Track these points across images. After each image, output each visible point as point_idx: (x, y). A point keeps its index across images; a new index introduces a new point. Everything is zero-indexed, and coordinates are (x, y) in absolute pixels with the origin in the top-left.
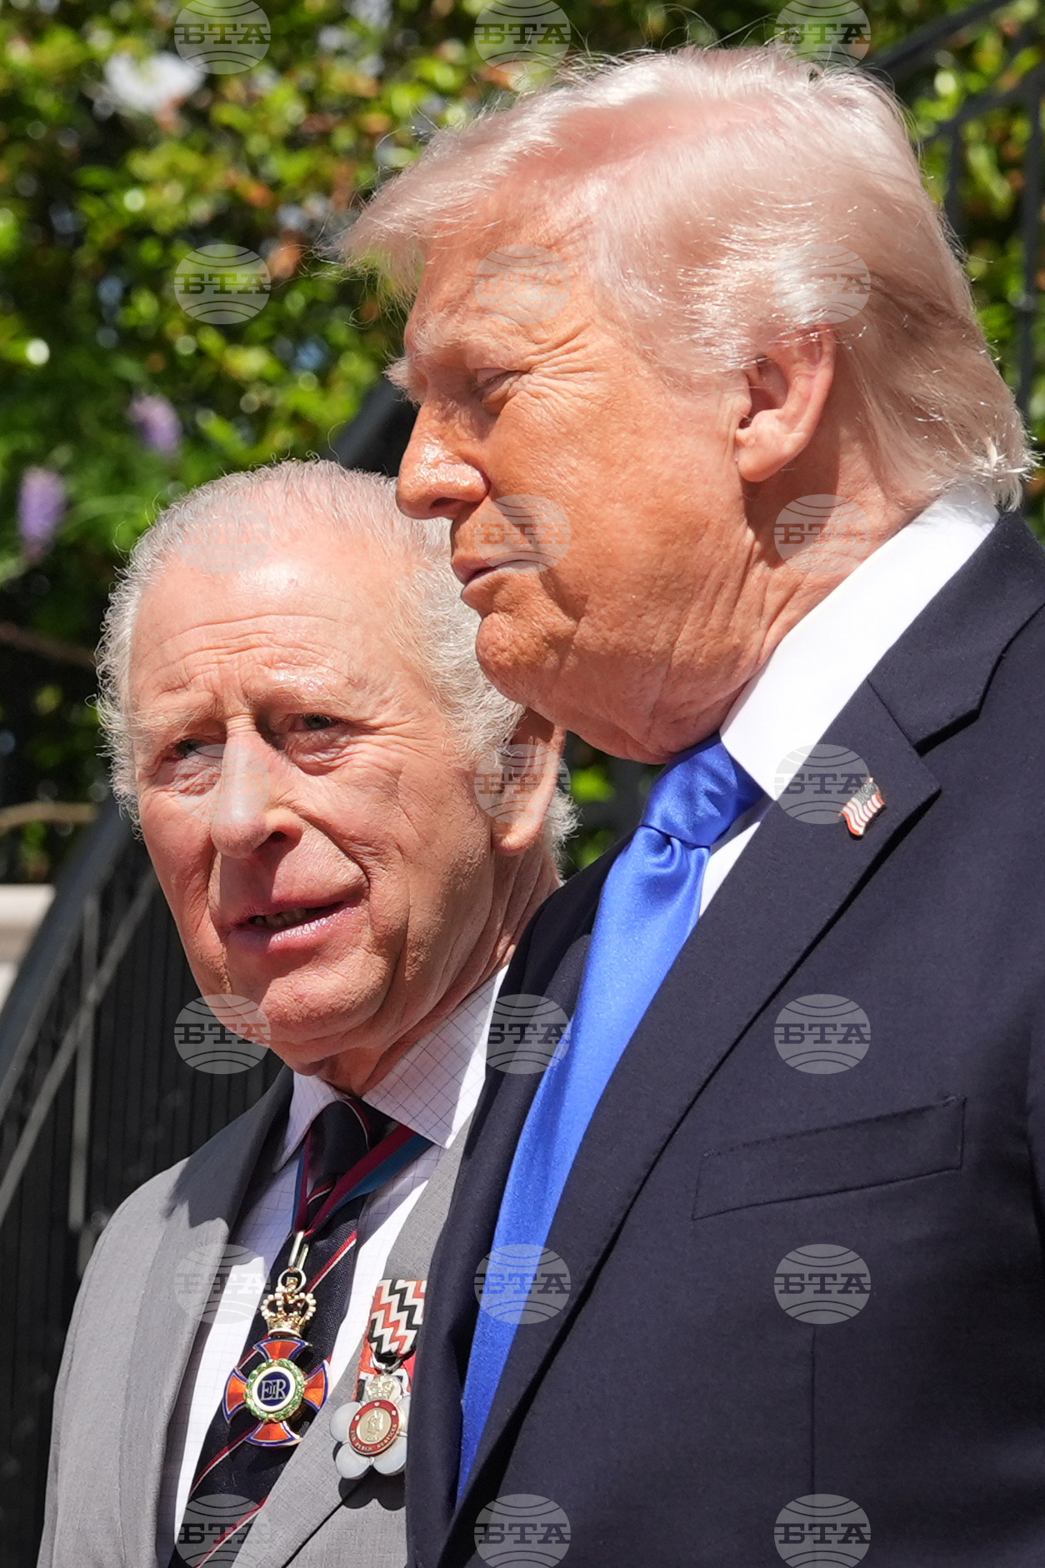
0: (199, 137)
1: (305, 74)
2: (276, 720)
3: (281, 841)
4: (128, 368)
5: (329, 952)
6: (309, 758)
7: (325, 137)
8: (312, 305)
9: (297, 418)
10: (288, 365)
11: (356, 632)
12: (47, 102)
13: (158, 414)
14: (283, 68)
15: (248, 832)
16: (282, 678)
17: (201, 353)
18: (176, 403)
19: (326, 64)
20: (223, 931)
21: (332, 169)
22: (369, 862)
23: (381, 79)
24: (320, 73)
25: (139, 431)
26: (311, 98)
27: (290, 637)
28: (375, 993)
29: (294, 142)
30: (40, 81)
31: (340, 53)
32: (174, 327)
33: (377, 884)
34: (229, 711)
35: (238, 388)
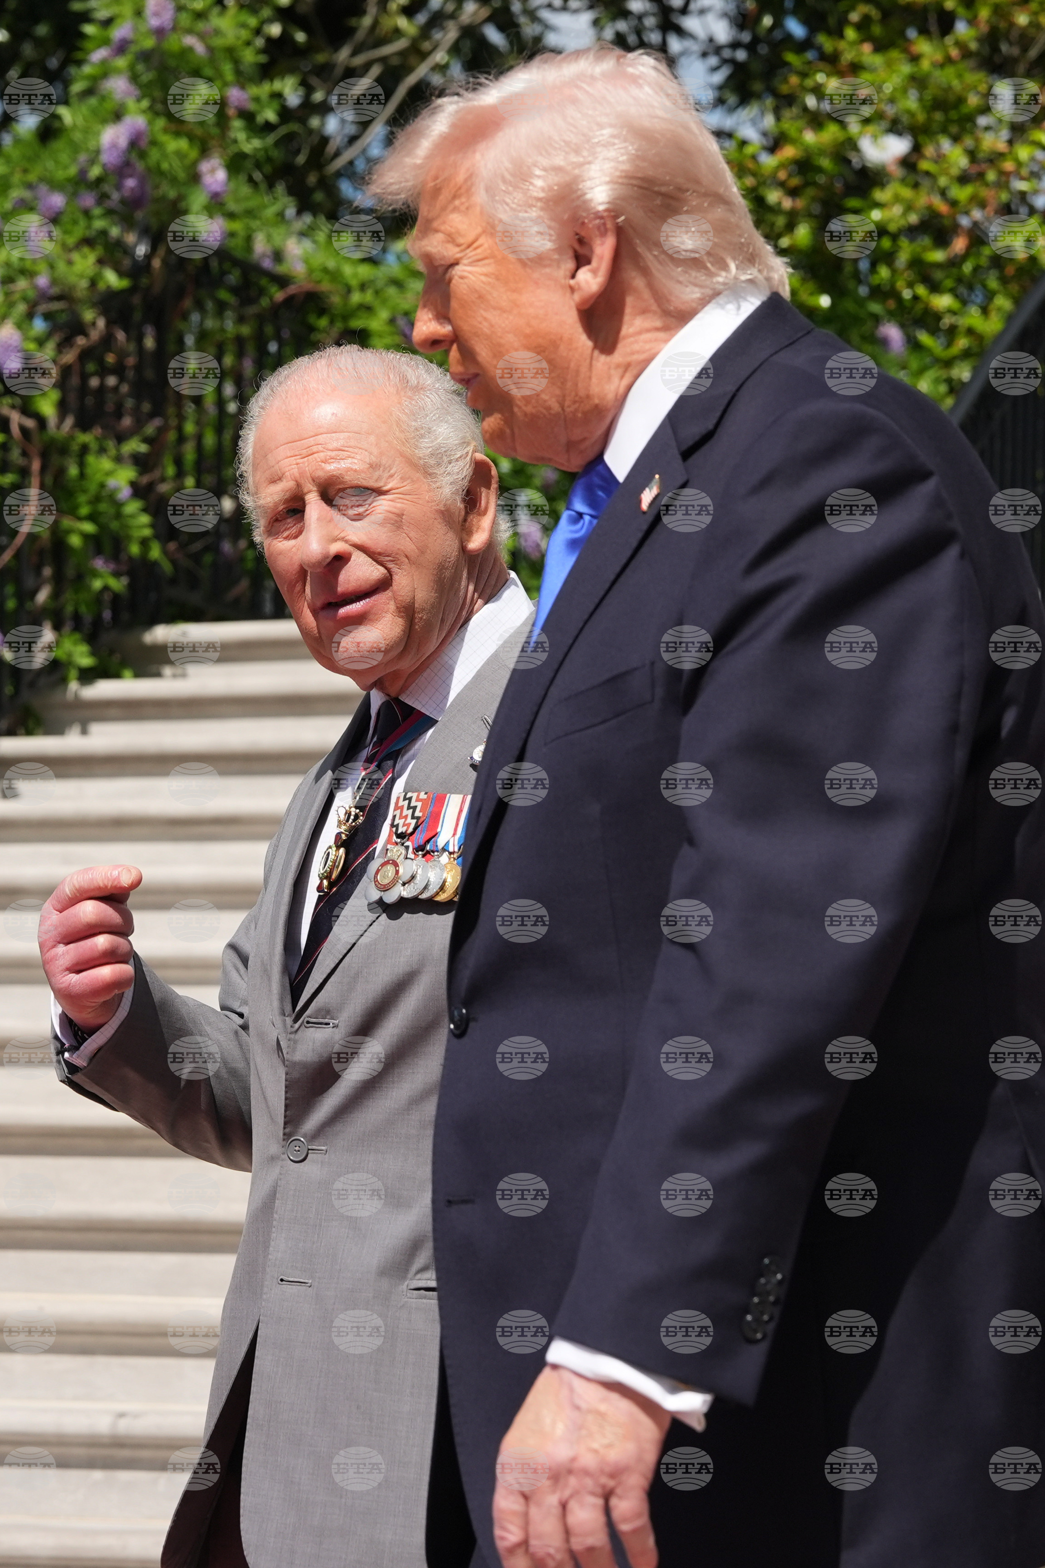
0: (911, 179)
1: (969, 142)
2: (332, 492)
3: (340, 560)
4: (875, 307)
5: (371, 617)
6: (351, 512)
7: (981, 176)
8: (976, 269)
9: (970, 332)
10: (964, 302)
11: (372, 439)
12: (826, 163)
13: (893, 332)
14: (956, 139)
15: (320, 557)
16: (332, 468)
17: (916, 298)
18: (902, 326)
19: (981, 135)
20: (315, 612)
21: (984, 192)
22: (390, 565)
23: (1010, 142)
24: (977, 140)
25: (884, 342)
26: (972, 154)
27: (335, 445)
28: (400, 639)
29: (963, 179)
30: (822, 152)
31: (987, 128)
32: (900, 284)
33: (395, 577)
34: (305, 490)
35: (937, 316)
